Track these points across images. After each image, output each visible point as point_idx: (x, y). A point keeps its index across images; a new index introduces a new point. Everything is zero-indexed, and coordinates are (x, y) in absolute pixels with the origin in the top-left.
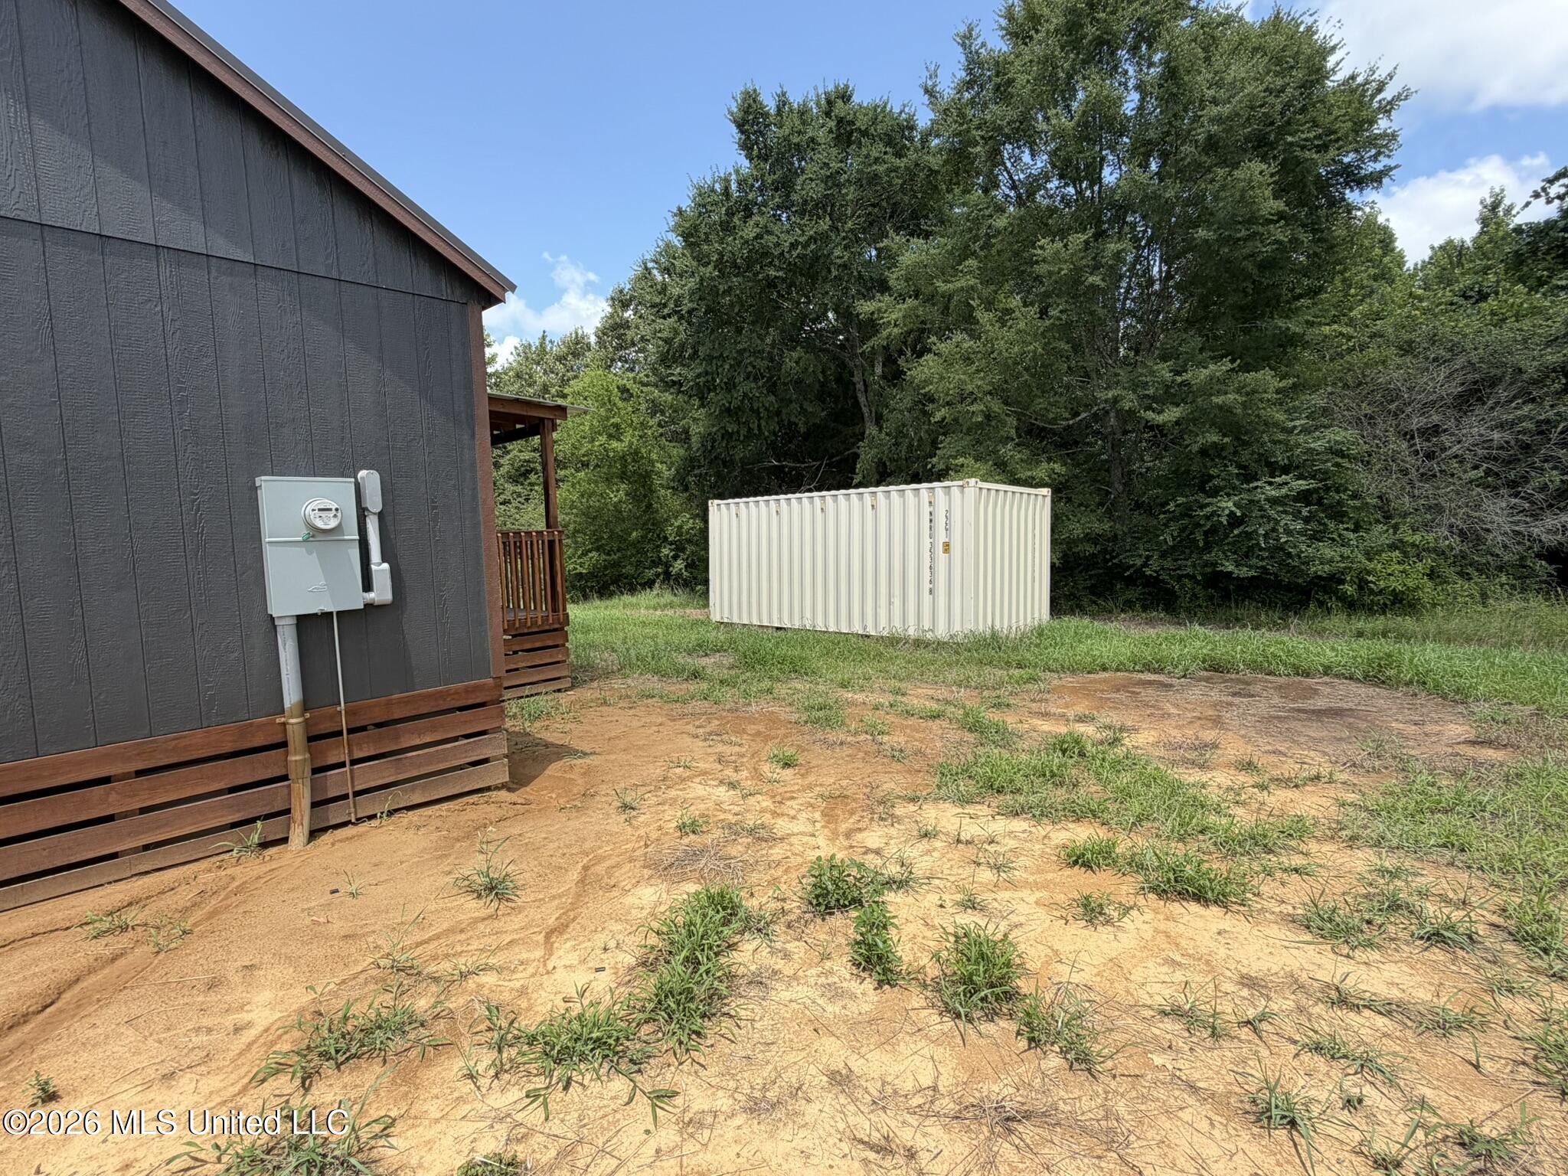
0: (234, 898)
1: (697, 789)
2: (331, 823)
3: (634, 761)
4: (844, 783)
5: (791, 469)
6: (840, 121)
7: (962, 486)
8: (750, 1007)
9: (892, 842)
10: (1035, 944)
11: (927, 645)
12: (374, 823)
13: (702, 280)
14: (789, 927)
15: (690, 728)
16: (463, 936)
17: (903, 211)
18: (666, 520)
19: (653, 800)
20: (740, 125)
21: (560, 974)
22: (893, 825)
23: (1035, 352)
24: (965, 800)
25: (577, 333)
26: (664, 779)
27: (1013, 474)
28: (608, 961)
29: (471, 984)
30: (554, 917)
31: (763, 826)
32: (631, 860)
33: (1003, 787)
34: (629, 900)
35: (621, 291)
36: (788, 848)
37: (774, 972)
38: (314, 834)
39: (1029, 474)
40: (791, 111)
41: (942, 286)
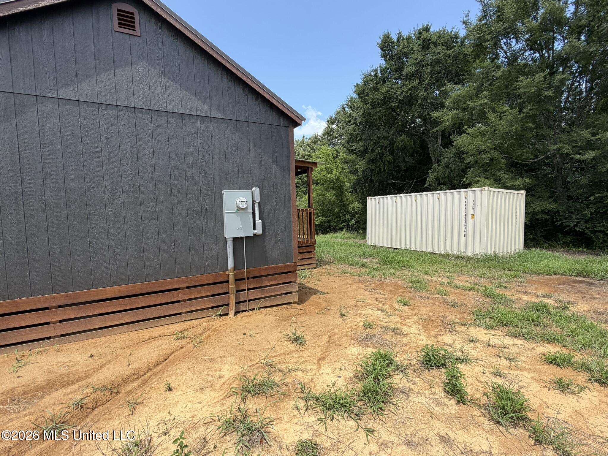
0: (214, 332)
1: (369, 311)
2: (241, 310)
3: (343, 297)
4: (431, 314)
5: (400, 184)
6: (424, 40)
7: (481, 190)
8: (402, 402)
9: (456, 342)
10: (533, 397)
11: (463, 258)
12: (254, 311)
13: (365, 110)
14: (414, 371)
15: (363, 286)
16: (288, 356)
17: (452, 74)
18: (348, 205)
19: (352, 314)
20: (382, 48)
21: (324, 376)
22: (456, 335)
23: (516, 129)
24: (489, 328)
25: (315, 135)
26: (356, 306)
27: (504, 184)
28: (342, 373)
29: (293, 374)
30: (320, 354)
31: (398, 329)
32: (346, 336)
33: (508, 324)
34: (347, 351)
35: (331, 118)
36: (410, 339)
37: (411, 389)
38: (236, 313)
39: (512, 183)
40: (403, 39)
41: (471, 104)
